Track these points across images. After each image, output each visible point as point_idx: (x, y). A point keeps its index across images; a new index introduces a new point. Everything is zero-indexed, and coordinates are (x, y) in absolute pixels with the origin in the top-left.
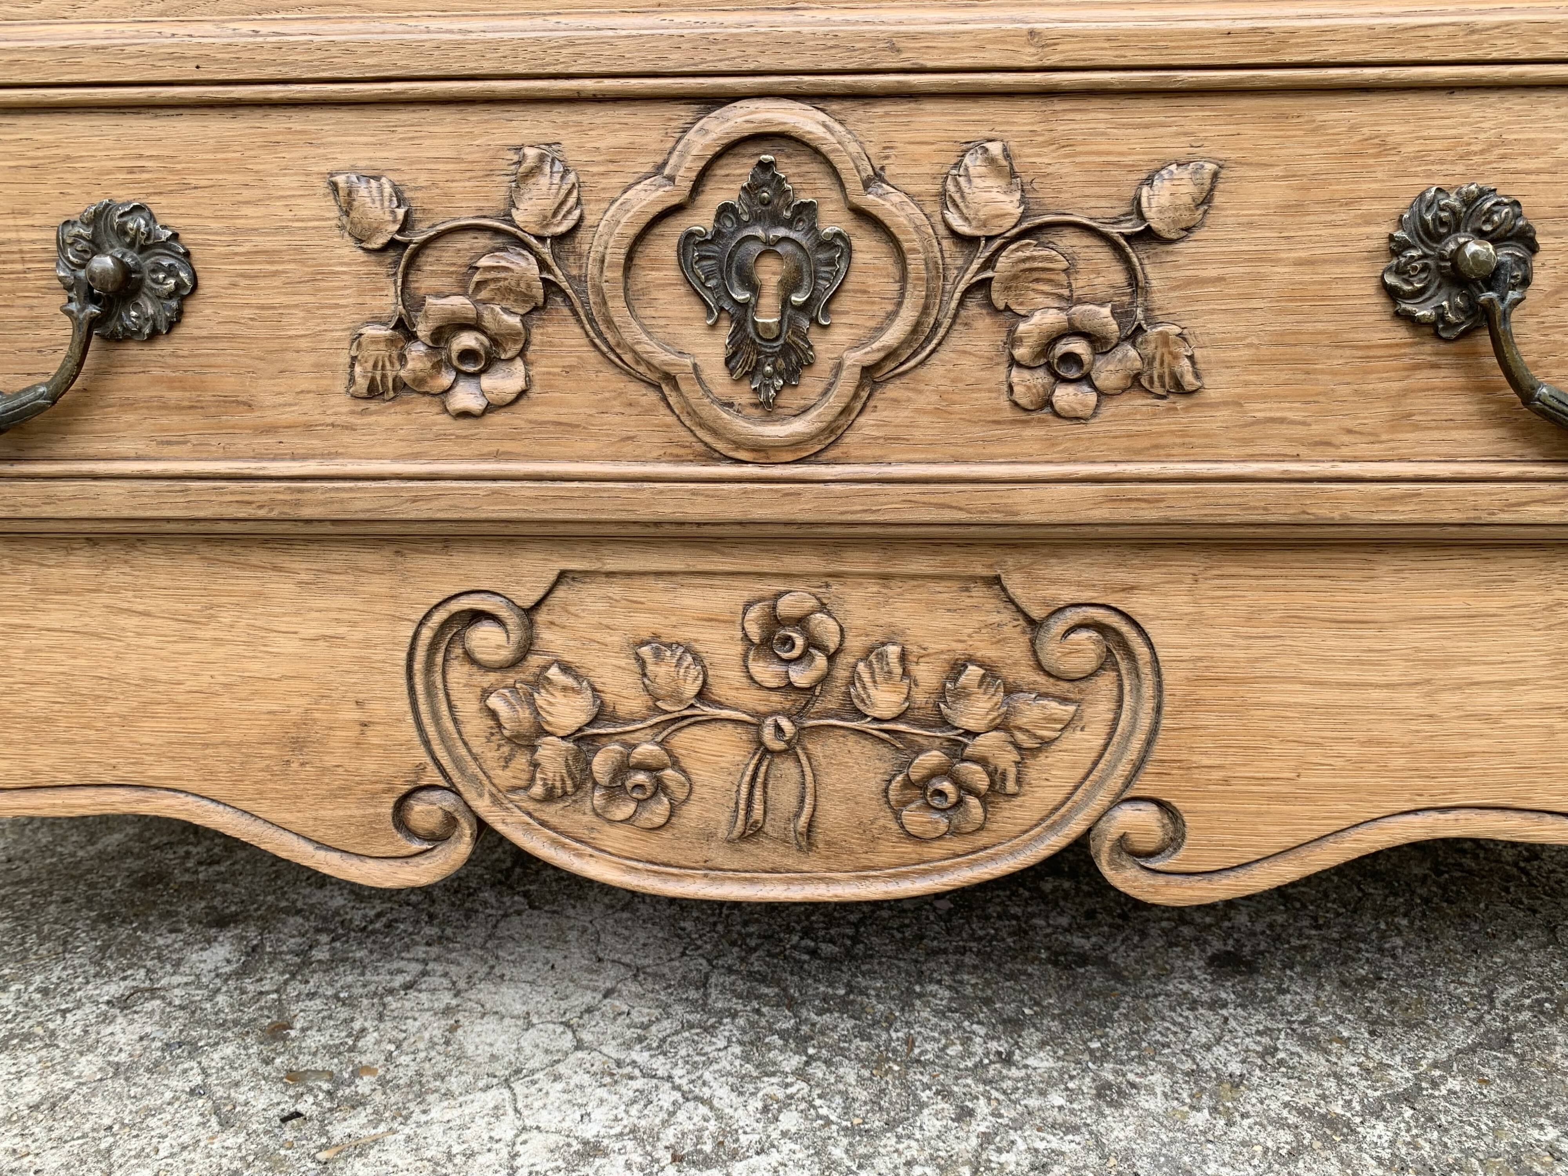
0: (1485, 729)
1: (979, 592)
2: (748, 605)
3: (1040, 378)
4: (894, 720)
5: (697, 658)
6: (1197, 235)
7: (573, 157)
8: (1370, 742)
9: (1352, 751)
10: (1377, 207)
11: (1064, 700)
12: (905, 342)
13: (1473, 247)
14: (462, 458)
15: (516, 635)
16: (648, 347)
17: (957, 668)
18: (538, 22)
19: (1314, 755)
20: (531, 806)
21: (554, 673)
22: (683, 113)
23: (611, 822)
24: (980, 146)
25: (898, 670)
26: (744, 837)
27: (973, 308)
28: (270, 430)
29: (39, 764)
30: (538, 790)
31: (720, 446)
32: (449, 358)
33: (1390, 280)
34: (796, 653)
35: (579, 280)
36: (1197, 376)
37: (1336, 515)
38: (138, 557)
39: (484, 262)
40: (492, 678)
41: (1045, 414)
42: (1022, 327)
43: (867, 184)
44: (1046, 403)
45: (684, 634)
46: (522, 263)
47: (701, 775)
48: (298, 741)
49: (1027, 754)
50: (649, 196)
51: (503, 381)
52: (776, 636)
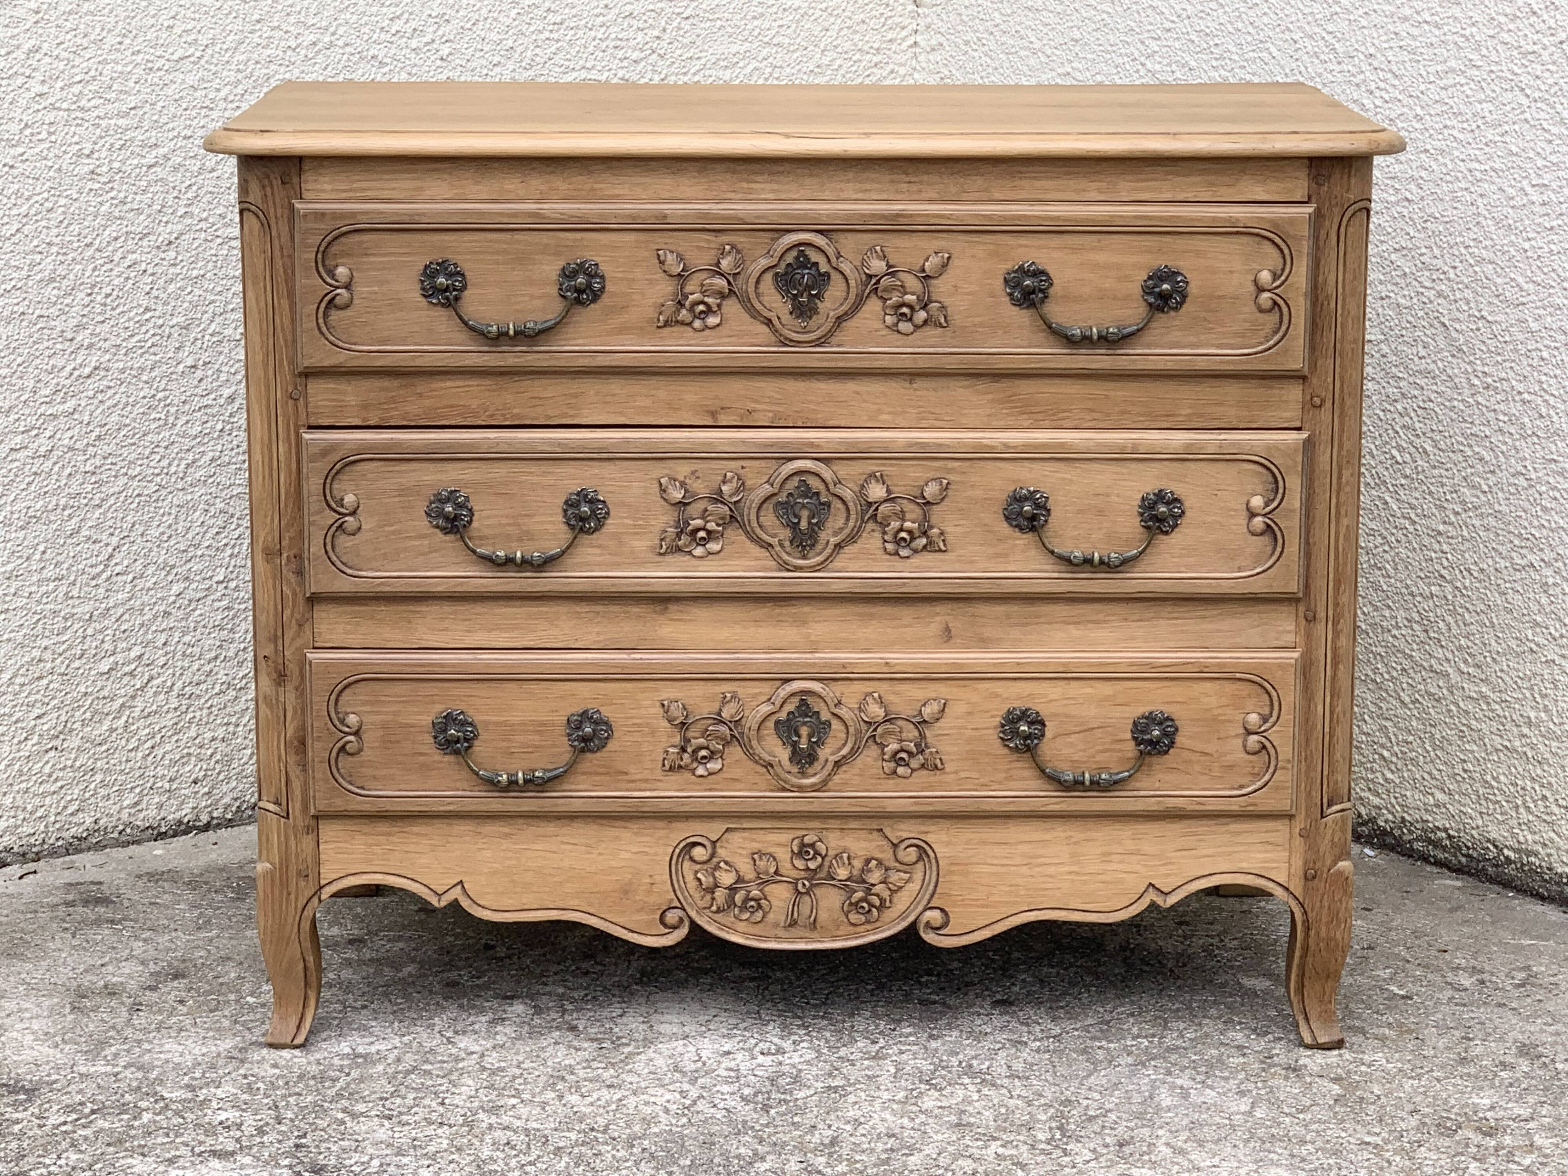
0: (1050, 880)
1: (875, 834)
2: (793, 840)
3: (893, 765)
4: (845, 880)
5: (775, 859)
6: (942, 720)
7: (741, 696)
8: (1012, 886)
9: (1006, 889)
10: (996, 713)
11: (906, 872)
12: (849, 753)
13: (1022, 728)
14: (698, 791)
15: (710, 851)
16: (764, 755)
17: (868, 861)
18: (731, 656)
19: (993, 891)
20: (710, 915)
21: (722, 865)
22: (778, 683)
23: (741, 920)
24: (871, 694)
25: (847, 862)
26: (790, 925)
27: (870, 743)
28: (633, 781)
29: (524, 901)
30: (714, 908)
31: (787, 786)
32: (697, 758)
33: (1001, 735)
34: (810, 856)
35: (742, 734)
36: (942, 764)
37: (987, 808)
38: (575, 825)
39: (711, 728)
40: (698, 867)
41: (894, 776)
42: (886, 749)
43: (836, 706)
44: (895, 772)
45: (771, 850)
46: (723, 729)
47: (775, 902)
48: (626, 891)
49: (893, 892)
50: (765, 709)
51: (714, 766)
52: (803, 850)
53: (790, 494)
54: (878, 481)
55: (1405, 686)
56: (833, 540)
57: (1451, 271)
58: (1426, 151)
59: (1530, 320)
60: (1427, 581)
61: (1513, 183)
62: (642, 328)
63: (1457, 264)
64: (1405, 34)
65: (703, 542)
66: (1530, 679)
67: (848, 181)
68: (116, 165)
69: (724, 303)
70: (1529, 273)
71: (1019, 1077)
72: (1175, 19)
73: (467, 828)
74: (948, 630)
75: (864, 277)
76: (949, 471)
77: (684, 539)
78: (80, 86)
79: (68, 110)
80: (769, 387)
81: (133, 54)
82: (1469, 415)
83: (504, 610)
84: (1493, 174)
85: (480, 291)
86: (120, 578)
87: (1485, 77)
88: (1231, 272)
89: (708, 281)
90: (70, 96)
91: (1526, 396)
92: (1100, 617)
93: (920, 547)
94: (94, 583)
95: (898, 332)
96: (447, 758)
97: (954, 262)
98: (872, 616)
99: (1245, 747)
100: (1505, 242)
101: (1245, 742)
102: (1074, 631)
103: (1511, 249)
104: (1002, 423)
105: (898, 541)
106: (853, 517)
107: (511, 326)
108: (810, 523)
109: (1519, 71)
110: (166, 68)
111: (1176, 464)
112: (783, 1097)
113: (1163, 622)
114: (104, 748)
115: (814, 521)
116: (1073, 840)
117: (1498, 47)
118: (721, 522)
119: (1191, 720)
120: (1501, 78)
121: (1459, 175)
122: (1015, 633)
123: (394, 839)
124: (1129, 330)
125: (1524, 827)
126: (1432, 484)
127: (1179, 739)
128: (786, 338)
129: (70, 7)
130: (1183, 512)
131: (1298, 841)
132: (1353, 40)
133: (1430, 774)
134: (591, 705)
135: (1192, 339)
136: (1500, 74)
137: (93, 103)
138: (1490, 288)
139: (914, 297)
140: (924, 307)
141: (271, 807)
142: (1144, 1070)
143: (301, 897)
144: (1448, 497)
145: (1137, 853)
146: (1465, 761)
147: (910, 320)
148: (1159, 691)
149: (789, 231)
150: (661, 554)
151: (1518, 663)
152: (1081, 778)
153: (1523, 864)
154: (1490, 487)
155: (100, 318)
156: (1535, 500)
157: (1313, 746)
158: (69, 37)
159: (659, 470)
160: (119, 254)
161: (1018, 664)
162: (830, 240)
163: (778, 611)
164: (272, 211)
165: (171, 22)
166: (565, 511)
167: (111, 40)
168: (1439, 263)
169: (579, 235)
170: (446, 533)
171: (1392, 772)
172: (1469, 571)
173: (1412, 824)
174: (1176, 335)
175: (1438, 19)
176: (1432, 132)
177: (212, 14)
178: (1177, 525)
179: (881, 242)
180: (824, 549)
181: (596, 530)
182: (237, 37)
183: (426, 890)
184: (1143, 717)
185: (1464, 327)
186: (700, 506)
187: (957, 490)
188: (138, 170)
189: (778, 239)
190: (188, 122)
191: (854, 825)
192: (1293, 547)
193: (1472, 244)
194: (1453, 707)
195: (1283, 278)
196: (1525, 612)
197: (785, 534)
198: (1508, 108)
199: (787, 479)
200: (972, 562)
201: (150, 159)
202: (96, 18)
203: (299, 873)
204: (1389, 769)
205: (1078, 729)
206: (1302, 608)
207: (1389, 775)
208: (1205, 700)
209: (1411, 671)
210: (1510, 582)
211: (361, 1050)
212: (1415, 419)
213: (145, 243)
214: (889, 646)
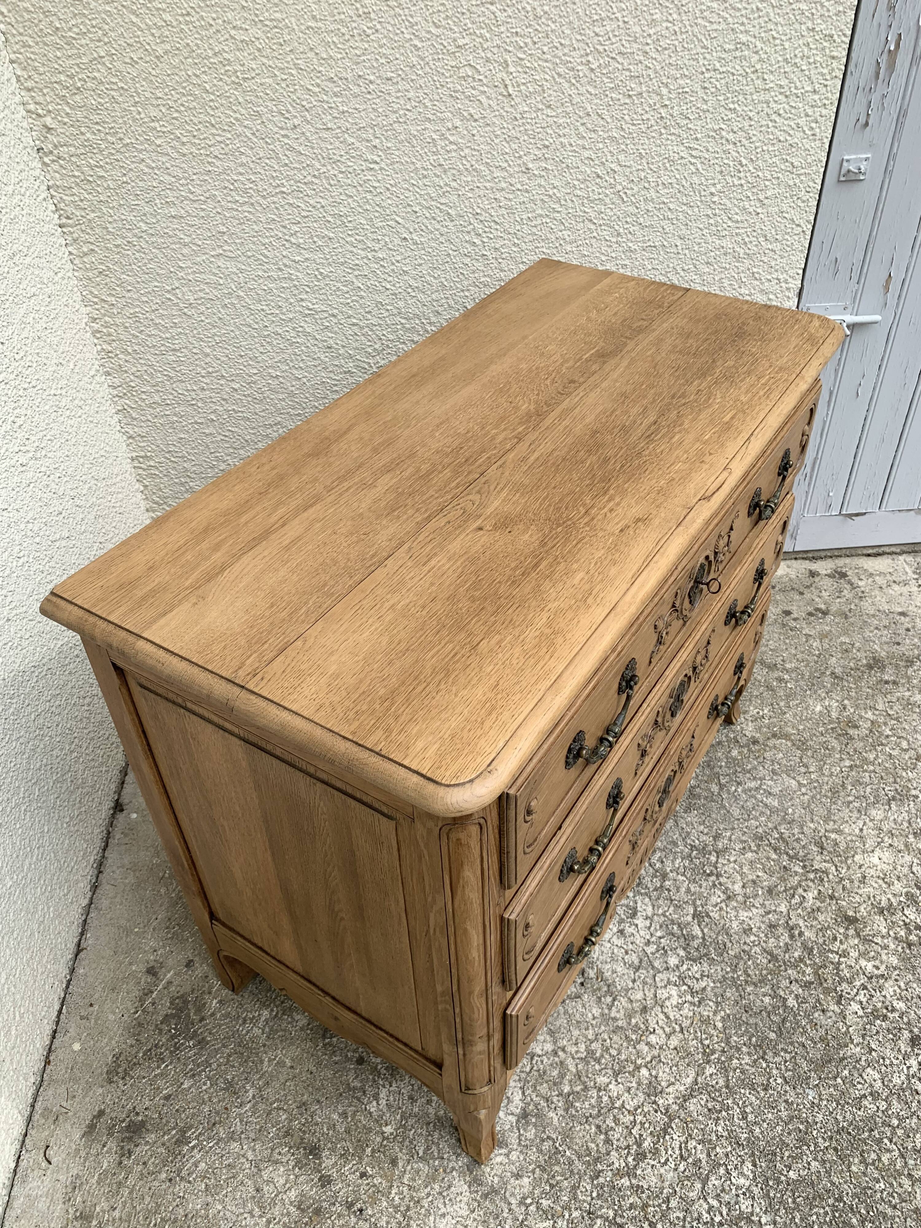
54: (699, 653)
62: (644, 674)
75: (714, 554)
77: (642, 759)
97: (739, 513)
128: (686, 618)
139: (725, 547)
205: (724, 688)
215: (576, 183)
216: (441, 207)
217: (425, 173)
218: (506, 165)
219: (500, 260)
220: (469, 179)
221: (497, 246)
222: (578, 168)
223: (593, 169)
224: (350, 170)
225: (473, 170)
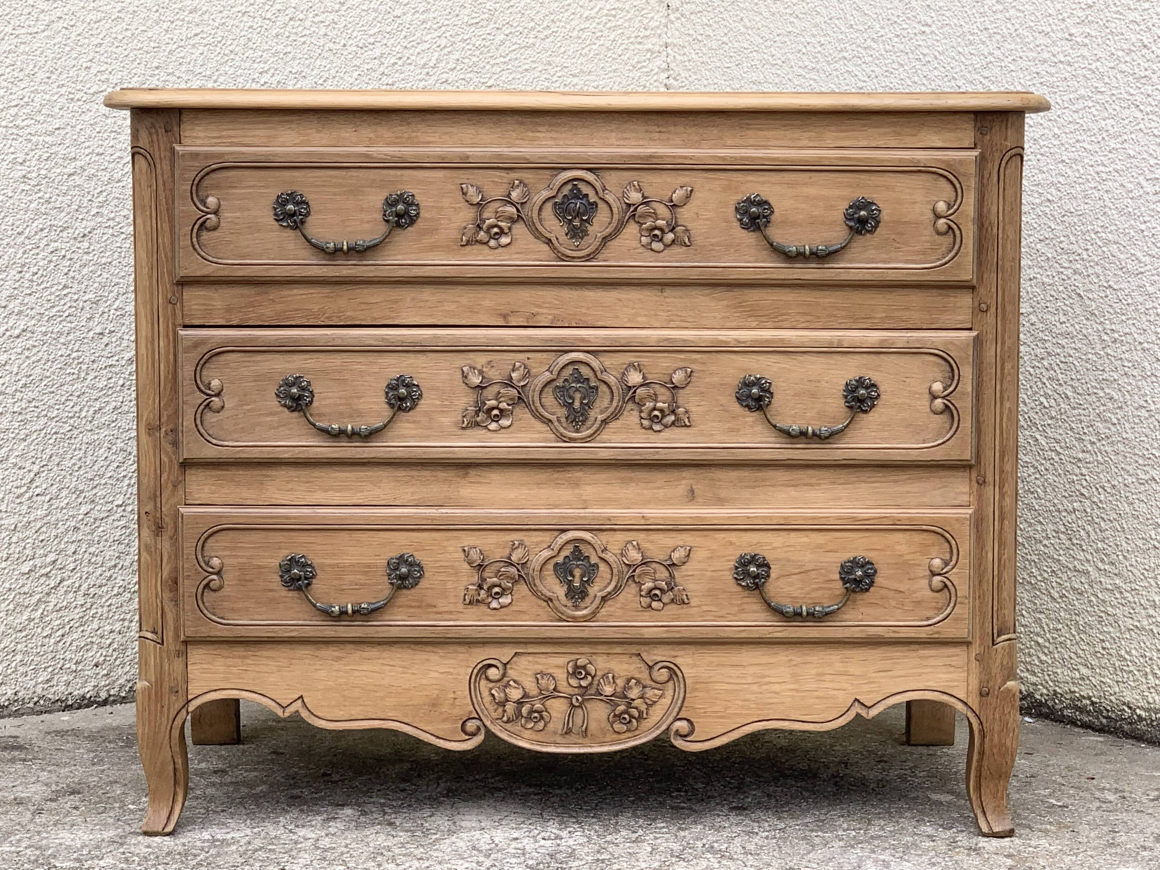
0: (776, 696)
1: (635, 658)
2: (569, 662)
3: (648, 600)
4: (611, 696)
5: (554, 679)
6: (688, 564)
7: (526, 544)
8: (745, 700)
9: (740, 703)
10: (731, 558)
11: (660, 690)
12: (613, 590)
13: (752, 569)
14: (492, 621)
15: (501, 672)
16: (545, 591)
17: (629, 680)
18: (520, 511)
19: (729, 704)
20: (502, 724)
21: (511, 683)
22: (556, 533)
23: (527, 729)
24: (631, 542)
25: (612, 681)
26: (566, 733)
27: (630, 582)
28: (440, 613)
29: (353, 712)
30: (505, 719)
31: (564, 617)
32: (491, 595)
33: (735, 576)
34: (582, 676)
35: (527, 574)
36: (688, 599)
37: (725, 636)
38: (393, 649)
39: (503, 569)
40: (493, 684)
41: (650, 609)
42: (643, 587)
43: (602, 551)
44: (650, 606)
45: (550, 671)
46: (513, 570)
47: (554, 714)
48: (434, 704)
49: (649, 706)
50: (546, 554)
51: (505, 600)
52: (577, 671)
53: (566, 380)
54: (636, 369)
55: (1054, 584)
56: (600, 417)
57: (1084, 253)
58: (1063, 161)
59: (1147, 285)
60: (1070, 499)
61: (1132, 179)
62: (448, 246)
63: (1089, 247)
64: (1044, 73)
65: (496, 419)
66: (1154, 570)
67: (612, 131)
68: (43, 172)
69: (514, 226)
70: (1146, 249)
71: (751, 854)
72: (866, 79)
73: (307, 652)
74: (692, 491)
75: (624, 206)
76: (694, 361)
77: (481, 416)
78: (16, 109)
79: (6, 127)
80: (549, 294)
81: (58, 87)
82: (1101, 365)
83: (337, 474)
84: (1116, 174)
85: (320, 217)
86: (39, 498)
87: (1108, 99)
88: (915, 203)
89: (500, 209)
90: (8, 116)
91: (1146, 345)
92: (814, 481)
93: (670, 423)
94: (18, 501)
95: (652, 250)
96: (291, 594)
97: (696, 195)
98: (631, 480)
99: (930, 586)
100: (1126, 226)
101: (930, 581)
102: (793, 492)
103: (1131, 231)
104: (734, 324)
105: (652, 419)
106: (616, 398)
107: (345, 243)
108: (581, 403)
109: (1134, 92)
110: (84, 99)
111: (872, 356)
112: (560, 866)
113: (863, 485)
114: (24, 634)
115: (585, 402)
116: (795, 663)
117: (1118, 76)
118: (511, 402)
119: (888, 564)
120: (1120, 99)
121: (1089, 177)
122: (747, 494)
123: (249, 661)
124: (834, 248)
125: (1152, 690)
126: (1072, 422)
127: (879, 580)
128: (563, 255)
129: (10, 48)
130: (879, 395)
131: (974, 664)
132: (1004, 82)
133: (1075, 653)
134: (406, 551)
135: (884, 256)
136: (1120, 96)
137: (26, 123)
138: (1115, 263)
139: (665, 222)
140: (672, 230)
141: (149, 635)
142: (852, 850)
143: (172, 710)
144: (1086, 431)
145: (845, 674)
146: (1103, 641)
147: (661, 240)
148: (860, 540)
149: (565, 169)
150: (463, 428)
151: (1144, 558)
152: (799, 611)
153: (1152, 721)
154: (1119, 420)
155: (28, 291)
156: (1155, 427)
157: (985, 586)
158: (8, 70)
159: (461, 361)
160: (44, 242)
161: (748, 517)
162: (598, 176)
163: (556, 475)
164: (157, 153)
165: (89, 64)
166: (387, 393)
167: (41, 75)
168: (1075, 247)
169: (399, 172)
170: (292, 411)
171: (1046, 655)
172: (1103, 488)
173: (1062, 695)
174: (872, 253)
175: (1070, 59)
176: (1067, 146)
177: (121, 60)
178: (874, 406)
179: (638, 178)
180: (593, 424)
181: (411, 409)
182: (140, 79)
183: (273, 704)
184: (849, 562)
185: (1095, 296)
186: (495, 389)
187: (699, 378)
188: (60, 177)
189: (556, 175)
190: (100, 143)
191: (618, 650)
192: (967, 423)
193: (1100, 230)
194: (1093, 598)
195: (956, 207)
196: (1149, 516)
197: (562, 412)
198: (1126, 122)
199: (563, 368)
200: (712, 435)
201: (70, 170)
202: (30, 57)
203: (171, 689)
204: (1043, 652)
205: (797, 571)
206: (974, 475)
207: (1043, 658)
208: (898, 547)
209: (1059, 572)
210: (1136, 494)
211: (219, 837)
212: (1058, 371)
213: (65, 234)
214: (646, 503)
215: (1120, 53)
216: (984, 82)
217: (971, 38)
218: (1048, 29)
219: (1039, 157)
220: (1013, 46)
221: (1037, 136)
222: (1122, 34)
223: (1138, 36)
224: (905, 33)
225: (1017, 35)
